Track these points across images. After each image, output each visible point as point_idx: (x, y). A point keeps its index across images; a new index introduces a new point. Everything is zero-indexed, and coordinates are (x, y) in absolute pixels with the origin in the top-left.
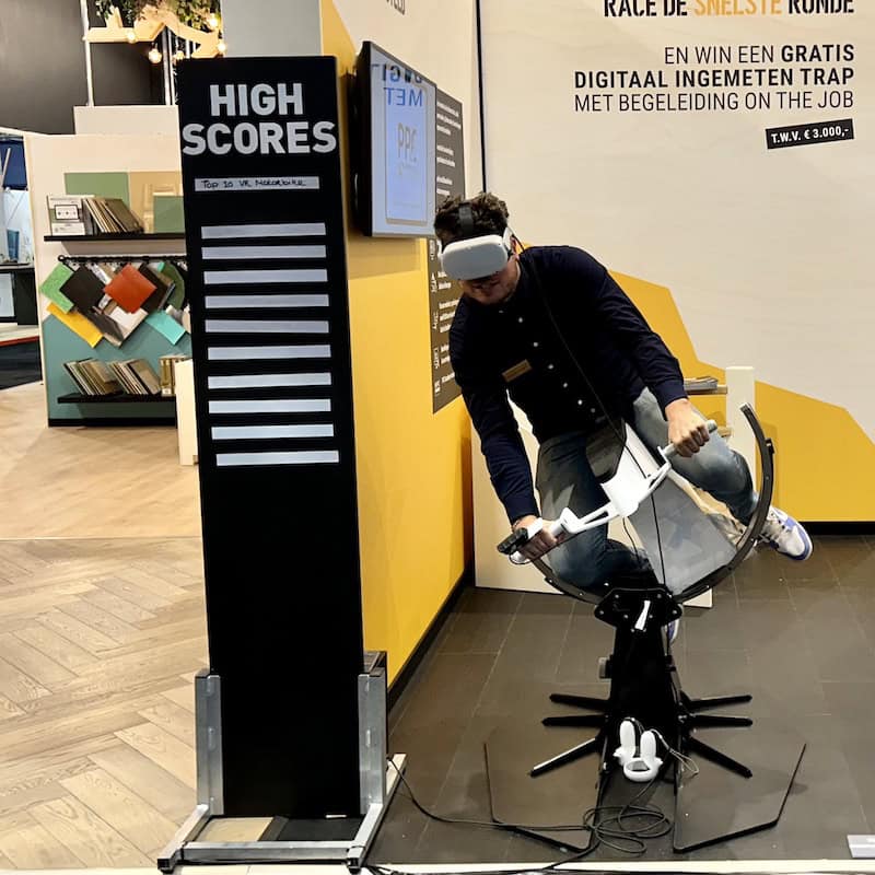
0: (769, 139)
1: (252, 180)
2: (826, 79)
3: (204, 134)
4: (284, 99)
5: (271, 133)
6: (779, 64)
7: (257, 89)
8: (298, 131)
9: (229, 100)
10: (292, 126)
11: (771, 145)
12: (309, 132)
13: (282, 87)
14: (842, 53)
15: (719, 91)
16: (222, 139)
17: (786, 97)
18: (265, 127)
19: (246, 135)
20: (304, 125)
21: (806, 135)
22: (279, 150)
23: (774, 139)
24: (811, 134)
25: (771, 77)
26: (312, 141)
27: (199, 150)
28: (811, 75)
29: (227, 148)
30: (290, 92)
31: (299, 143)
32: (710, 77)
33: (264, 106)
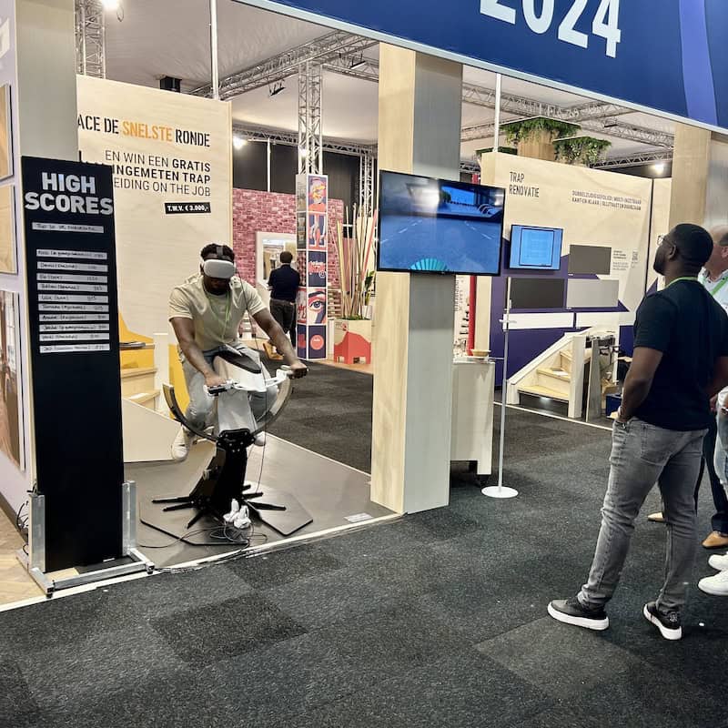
0: (167, 209)
1: (66, 226)
2: (196, 179)
3: (38, 199)
4: (85, 185)
5: (77, 201)
6: (171, 168)
7: (70, 177)
8: (92, 202)
9: (53, 181)
10: (89, 199)
11: (167, 212)
12: (99, 203)
13: (83, 178)
14: (204, 168)
15: (138, 179)
16: (48, 202)
17: (175, 186)
18: (74, 198)
19: (63, 201)
20: (96, 199)
21: (186, 208)
22: (82, 211)
23: (169, 208)
24: (189, 208)
25: (167, 175)
26: (100, 208)
27: (36, 207)
28: (188, 176)
29: (51, 208)
30: (88, 181)
31: (93, 208)
32: (133, 170)
33: (73, 187)
